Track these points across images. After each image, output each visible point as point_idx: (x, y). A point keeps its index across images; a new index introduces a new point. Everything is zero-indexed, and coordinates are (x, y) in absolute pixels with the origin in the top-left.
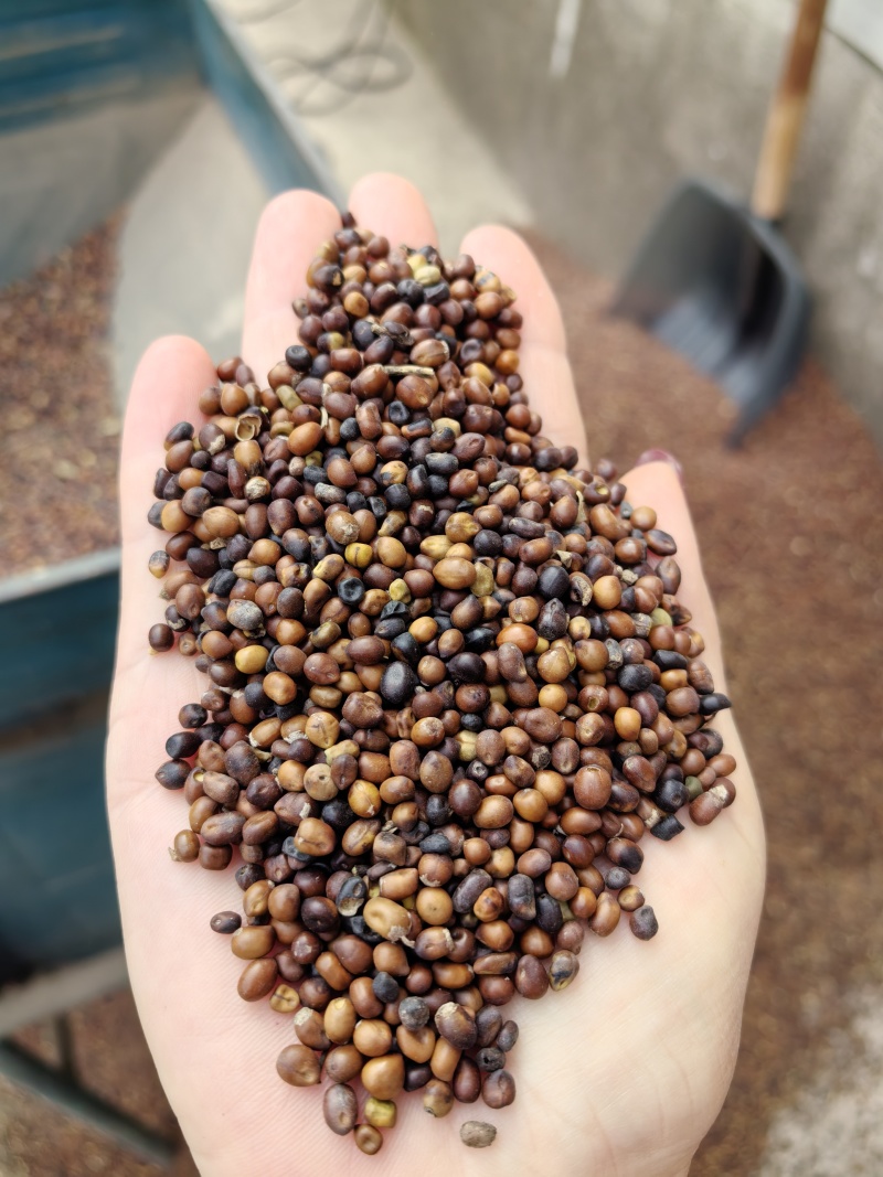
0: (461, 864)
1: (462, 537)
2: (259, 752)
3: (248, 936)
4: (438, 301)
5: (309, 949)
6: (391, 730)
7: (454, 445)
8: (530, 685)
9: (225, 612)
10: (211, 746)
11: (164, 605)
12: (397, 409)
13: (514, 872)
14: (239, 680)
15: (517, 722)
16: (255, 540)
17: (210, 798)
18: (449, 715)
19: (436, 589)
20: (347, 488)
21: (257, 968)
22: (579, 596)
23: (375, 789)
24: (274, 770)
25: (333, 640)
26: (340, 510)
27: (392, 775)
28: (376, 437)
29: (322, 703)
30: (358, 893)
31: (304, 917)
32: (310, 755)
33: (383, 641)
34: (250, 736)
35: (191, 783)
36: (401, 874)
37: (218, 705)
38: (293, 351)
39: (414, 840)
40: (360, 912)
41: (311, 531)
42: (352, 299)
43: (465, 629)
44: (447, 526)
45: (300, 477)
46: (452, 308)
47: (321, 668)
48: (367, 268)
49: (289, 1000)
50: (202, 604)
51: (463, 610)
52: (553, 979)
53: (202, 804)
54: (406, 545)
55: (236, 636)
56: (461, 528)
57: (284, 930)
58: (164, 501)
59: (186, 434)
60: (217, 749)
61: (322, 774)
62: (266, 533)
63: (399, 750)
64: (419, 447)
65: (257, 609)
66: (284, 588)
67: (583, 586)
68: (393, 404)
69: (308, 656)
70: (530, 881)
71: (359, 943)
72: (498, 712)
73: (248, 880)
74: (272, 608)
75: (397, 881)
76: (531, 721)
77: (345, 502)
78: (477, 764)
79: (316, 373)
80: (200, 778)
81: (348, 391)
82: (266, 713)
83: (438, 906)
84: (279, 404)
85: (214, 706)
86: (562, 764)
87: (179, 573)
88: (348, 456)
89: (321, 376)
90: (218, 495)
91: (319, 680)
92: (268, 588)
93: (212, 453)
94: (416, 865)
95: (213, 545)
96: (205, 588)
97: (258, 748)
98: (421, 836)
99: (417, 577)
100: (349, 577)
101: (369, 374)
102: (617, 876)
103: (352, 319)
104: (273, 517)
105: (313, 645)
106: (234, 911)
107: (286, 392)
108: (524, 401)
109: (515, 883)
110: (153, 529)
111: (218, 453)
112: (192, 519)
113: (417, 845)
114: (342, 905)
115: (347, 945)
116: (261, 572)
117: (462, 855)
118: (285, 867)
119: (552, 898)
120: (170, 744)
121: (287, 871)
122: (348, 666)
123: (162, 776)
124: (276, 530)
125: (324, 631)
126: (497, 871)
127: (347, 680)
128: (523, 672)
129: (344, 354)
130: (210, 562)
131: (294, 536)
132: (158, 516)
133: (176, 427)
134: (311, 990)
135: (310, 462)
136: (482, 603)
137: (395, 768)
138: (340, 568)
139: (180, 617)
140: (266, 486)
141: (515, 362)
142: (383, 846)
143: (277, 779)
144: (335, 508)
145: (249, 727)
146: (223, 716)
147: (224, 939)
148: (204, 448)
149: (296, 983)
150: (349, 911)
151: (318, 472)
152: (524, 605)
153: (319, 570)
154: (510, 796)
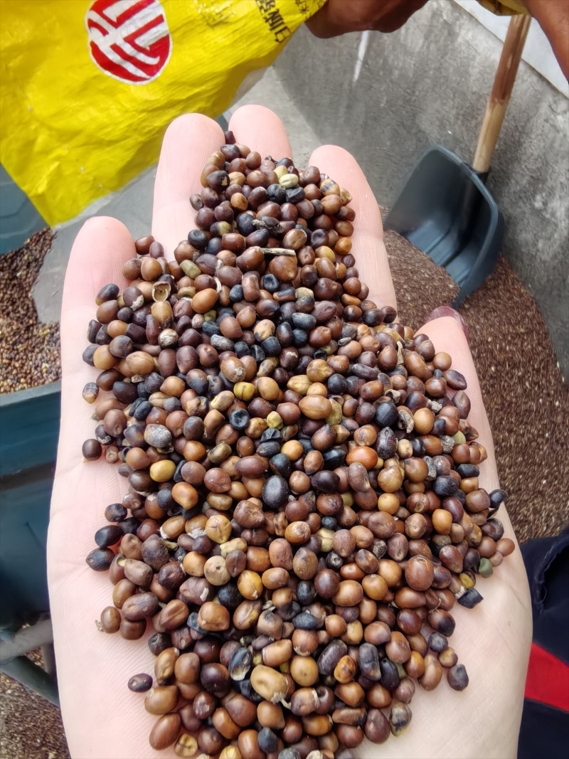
0: (323, 635)
1: (319, 378)
2: (168, 543)
3: (157, 696)
4: (296, 201)
5: (207, 708)
6: (270, 529)
7: (313, 309)
8: (372, 494)
9: (143, 434)
10: (130, 539)
11: (95, 424)
12: (270, 280)
13: (363, 641)
14: (153, 487)
15: (362, 521)
16: (166, 377)
17: (129, 581)
18: (312, 517)
19: (302, 418)
20: (235, 339)
21: (166, 723)
22: (405, 425)
23: (259, 577)
24: (180, 558)
25: (226, 457)
26: (231, 356)
27: (271, 566)
28: (255, 300)
29: (218, 507)
30: (246, 662)
31: (203, 681)
32: (209, 549)
33: (262, 458)
34: (161, 529)
35: (114, 567)
36: (278, 645)
37: (137, 505)
38: (194, 234)
39: (288, 617)
40: (248, 676)
41: (208, 371)
42: (236, 197)
43: (324, 450)
44: (308, 370)
45: (200, 329)
46: (306, 206)
47: (218, 480)
48: (246, 175)
49: (190, 747)
50: (125, 427)
51: (322, 436)
52: (394, 728)
53: (124, 585)
54: (278, 382)
55: (151, 452)
56: (318, 371)
57: (186, 689)
58: (96, 345)
59: (113, 295)
60: (135, 541)
61: (218, 565)
62: (175, 372)
63: (277, 546)
64: (287, 308)
65: (167, 432)
66: (188, 417)
67: (407, 419)
68: (267, 276)
69: (207, 470)
70: (375, 650)
71: (246, 702)
72: (348, 514)
73: (158, 648)
74: (179, 432)
75: (275, 652)
76: (373, 523)
77: (233, 350)
78: (334, 556)
79: (211, 251)
80: (122, 563)
81: (234, 265)
82: (173, 512)
83: (308, 673)
84: (182, 274)
85: (133, 507)
86: (396, 554)
87: (107, 400)
88: (235, 315)
89: (215, 253)
90: (138, 342)
91: (215, 489)
92: (176, 416)
93: (134, 310)
94: (290, 637)
95: (133, 380)
96: (127, 412)
97: (168, 539)
98: (293, 614)
99: (287, 408)
100: (238, 408)
101: (250, 254)
102: (438, 640)
103: (237, 212)
104: (180, 359)
105: (210, 461)
106: (146, 672)
107: (187, 265)
108: (356, 275)
109: (365, 651)
110: (86, 365)
111: (139, 309)
112: (117, 359)
113: (290, 621)
114: (233, 672)
115: (236, 703)
116: (169, 402)
117: (324, 628)
118: (187, 637)
119: (392, 662)
120: (98, 536)
121: (189, 640)
122: (237, 477)
123: (92, 561)
124: (181, 369)
125: (219, 450)
126: (350, 640)
127: (236, 488)
128: (367, 485)
129: (232, 237)
130: (131, 393)
131: (195, 375)
132: (91, 356)
133: (105, 288)
134: (207, 738)
135: (207, 318)
136: (335, 430)
137: (274, 561)
138: (230, 401)
139: (107, 434)
140: (175, 336)
141: (349, 246)
142: (265, 624)
143: (181, 565)
144: (226, 355)
145: (160, 521)
146: (139, 512)
147: (139, 698)
148: (128, 305)
149: (196, 732)
150: (239, 676)
151: (213, 326)
152: (366, 432)
153: (215, 403)
154: (360, 580)
